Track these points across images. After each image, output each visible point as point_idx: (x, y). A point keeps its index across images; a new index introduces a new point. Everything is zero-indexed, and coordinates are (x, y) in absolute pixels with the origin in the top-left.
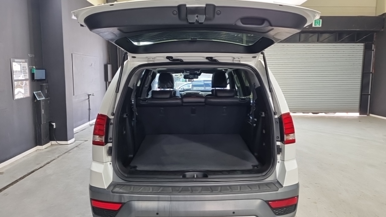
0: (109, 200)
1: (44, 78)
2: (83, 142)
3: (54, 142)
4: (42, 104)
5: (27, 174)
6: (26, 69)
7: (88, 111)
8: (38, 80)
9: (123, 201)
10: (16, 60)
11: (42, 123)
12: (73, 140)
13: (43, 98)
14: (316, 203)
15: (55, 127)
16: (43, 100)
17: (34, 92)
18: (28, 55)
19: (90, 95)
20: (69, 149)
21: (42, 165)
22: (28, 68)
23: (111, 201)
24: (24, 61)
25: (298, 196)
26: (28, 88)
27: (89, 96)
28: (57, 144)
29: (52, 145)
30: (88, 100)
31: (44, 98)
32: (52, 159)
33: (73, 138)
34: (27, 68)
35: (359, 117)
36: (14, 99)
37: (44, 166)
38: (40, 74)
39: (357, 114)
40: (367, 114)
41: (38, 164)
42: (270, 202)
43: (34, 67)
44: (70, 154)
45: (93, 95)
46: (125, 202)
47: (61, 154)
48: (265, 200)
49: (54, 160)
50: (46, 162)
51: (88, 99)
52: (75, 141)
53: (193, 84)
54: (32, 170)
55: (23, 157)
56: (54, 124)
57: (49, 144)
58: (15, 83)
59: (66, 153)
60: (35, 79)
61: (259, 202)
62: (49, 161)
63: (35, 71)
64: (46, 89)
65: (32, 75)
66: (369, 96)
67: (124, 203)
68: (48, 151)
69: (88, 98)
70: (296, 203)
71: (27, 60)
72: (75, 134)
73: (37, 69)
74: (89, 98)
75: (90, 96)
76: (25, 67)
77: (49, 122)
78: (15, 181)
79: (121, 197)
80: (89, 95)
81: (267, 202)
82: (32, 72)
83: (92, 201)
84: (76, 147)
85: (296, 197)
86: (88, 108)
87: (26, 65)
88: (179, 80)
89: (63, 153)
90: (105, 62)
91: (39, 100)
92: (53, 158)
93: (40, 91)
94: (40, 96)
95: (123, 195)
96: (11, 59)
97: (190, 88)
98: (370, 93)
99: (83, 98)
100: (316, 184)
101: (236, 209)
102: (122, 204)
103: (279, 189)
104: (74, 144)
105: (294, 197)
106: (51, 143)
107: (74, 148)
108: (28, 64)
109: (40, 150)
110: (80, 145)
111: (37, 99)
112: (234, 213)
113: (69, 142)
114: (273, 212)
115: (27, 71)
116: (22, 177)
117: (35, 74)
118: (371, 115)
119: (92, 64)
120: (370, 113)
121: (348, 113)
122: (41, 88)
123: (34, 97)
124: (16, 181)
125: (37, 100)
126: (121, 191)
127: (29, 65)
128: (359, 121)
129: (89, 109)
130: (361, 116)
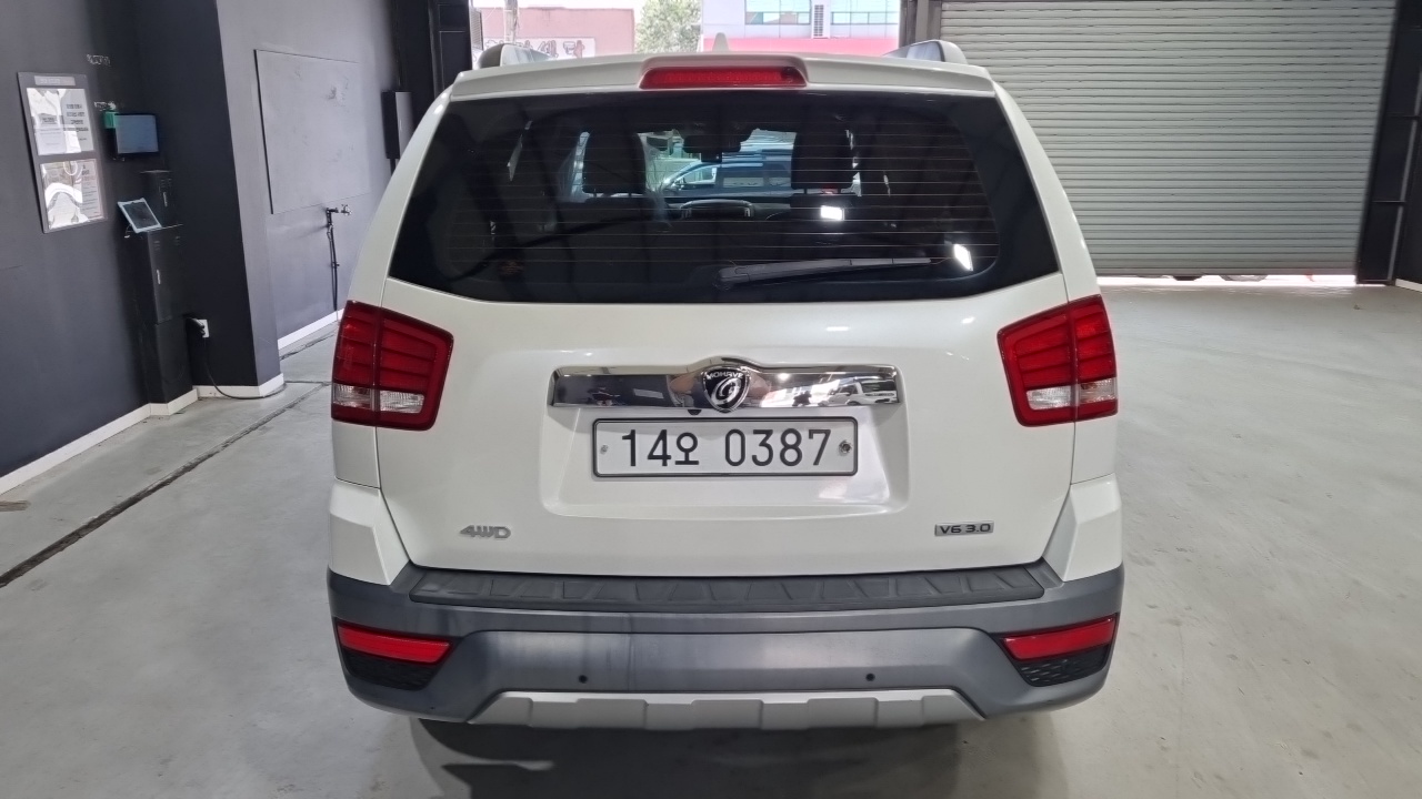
0: (400, 628)
1: (152, 147)
2: (317, 390)
3: (207, 391)
4: (153, 247)
5: (113, 510)
6: (81, 114)
7: (328, 272)
8: (131, 157)
9: (453, 632)
10: (40, 80)
11: (160, 320)
12: (278, 381)
13: (155, 224)
14: (1178, 623)
15: (207, 335)
16: (155, 233)
17: (121, 204)
18: (86, 59)
19: (336, 211)
20: (264, 416)
21: (167, 474)
22: (89, 111)
23: (411, 629)
24: (70, 81)
25: (1116, 617)
26: (95, 185)
27: (329, 217)
28: (219, 395)
29: (200, 399)
30: (326, 230)
31: (158, 226)
32: (202, 454)
33: (279, 373)
34: (85, 109)
35: (1353, 290)
36: (46, 231)
37: (175, 478)
38: (137, 133)
39: (1348, 281)
40: (1386, 277)
41: (152, 472)
42: (1008, 640)
43: (113, 106)
44: (269, 434)
45: (344, 212)
46: (462, 634)
47: (237, 433)
48: (989, 631)
49: (210, 456)
50: (179, 466)
51: (328, 226)
52: (284, 385)
53: (724, 166)
54: (132, 494)
55: (99, 445)
56: (203, 322)
57: (189, 398)
58: (44, 170)
59: (252, 429)
60: (120, 151)
61: (965, 636)
62: (192, 459)
63: (116, 122)
64: (163, 190)
65: (107, 138)
66: (1400, 211)
67: (459, 640)
68: (189, 424)
69: (325, 222)
70: (1108, 640)
71: (84, 77)
72: (283, 358)
73: (122, 112)
74: (330, 222)
75: (333, 214)
76: (78, 106)
77: (185, 316)
78: (70, 536)
79: (444, 616)
80: (329, 212)
81: (998, 638)
82: (108, 126)
83: (340, 628)
84: (291, 407)
85: (1109, 617)
86: (329, 260)
87: (80, 96)
88: (671, 152)
89: (243, 429)
90: (386, 84)
91: (142, 234)
92: (207, 449)
93: (142, 200)
94: (142, 217)
95: (454, 612)
96: (20, 75)
97: (712, 181)
98: (1402, 199)
99: (307, 223)
100: (1181, 550)
101: (881, 663)
102: (454, 642)
103: (1046, 591)
104: (281, 395)
105: (1104, 619)
106: (198, 393)
107: (284, 411)
108: (86, 92)
109: (160, 418)
110: (303, 399)
111: (131, 228)
112: (870, 677)
113: (264, 389)
114: (1022, 674)
115: (87, 122)
116: (94, 521)
117: (117, 133)
118: (1401, 283)
119: (334, 92)
120: (1397, 275)
121: (1315, 277)
122: (145, 188)
123: (120, 223)
124: (73, 534)
125: (133, 233)
126: (444, 593)
127: (91, 97)
128: (1357, 308)
129: (334, 265)
130: (1361, 285)
